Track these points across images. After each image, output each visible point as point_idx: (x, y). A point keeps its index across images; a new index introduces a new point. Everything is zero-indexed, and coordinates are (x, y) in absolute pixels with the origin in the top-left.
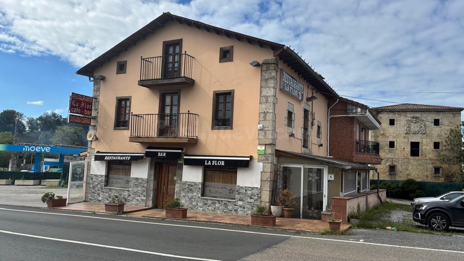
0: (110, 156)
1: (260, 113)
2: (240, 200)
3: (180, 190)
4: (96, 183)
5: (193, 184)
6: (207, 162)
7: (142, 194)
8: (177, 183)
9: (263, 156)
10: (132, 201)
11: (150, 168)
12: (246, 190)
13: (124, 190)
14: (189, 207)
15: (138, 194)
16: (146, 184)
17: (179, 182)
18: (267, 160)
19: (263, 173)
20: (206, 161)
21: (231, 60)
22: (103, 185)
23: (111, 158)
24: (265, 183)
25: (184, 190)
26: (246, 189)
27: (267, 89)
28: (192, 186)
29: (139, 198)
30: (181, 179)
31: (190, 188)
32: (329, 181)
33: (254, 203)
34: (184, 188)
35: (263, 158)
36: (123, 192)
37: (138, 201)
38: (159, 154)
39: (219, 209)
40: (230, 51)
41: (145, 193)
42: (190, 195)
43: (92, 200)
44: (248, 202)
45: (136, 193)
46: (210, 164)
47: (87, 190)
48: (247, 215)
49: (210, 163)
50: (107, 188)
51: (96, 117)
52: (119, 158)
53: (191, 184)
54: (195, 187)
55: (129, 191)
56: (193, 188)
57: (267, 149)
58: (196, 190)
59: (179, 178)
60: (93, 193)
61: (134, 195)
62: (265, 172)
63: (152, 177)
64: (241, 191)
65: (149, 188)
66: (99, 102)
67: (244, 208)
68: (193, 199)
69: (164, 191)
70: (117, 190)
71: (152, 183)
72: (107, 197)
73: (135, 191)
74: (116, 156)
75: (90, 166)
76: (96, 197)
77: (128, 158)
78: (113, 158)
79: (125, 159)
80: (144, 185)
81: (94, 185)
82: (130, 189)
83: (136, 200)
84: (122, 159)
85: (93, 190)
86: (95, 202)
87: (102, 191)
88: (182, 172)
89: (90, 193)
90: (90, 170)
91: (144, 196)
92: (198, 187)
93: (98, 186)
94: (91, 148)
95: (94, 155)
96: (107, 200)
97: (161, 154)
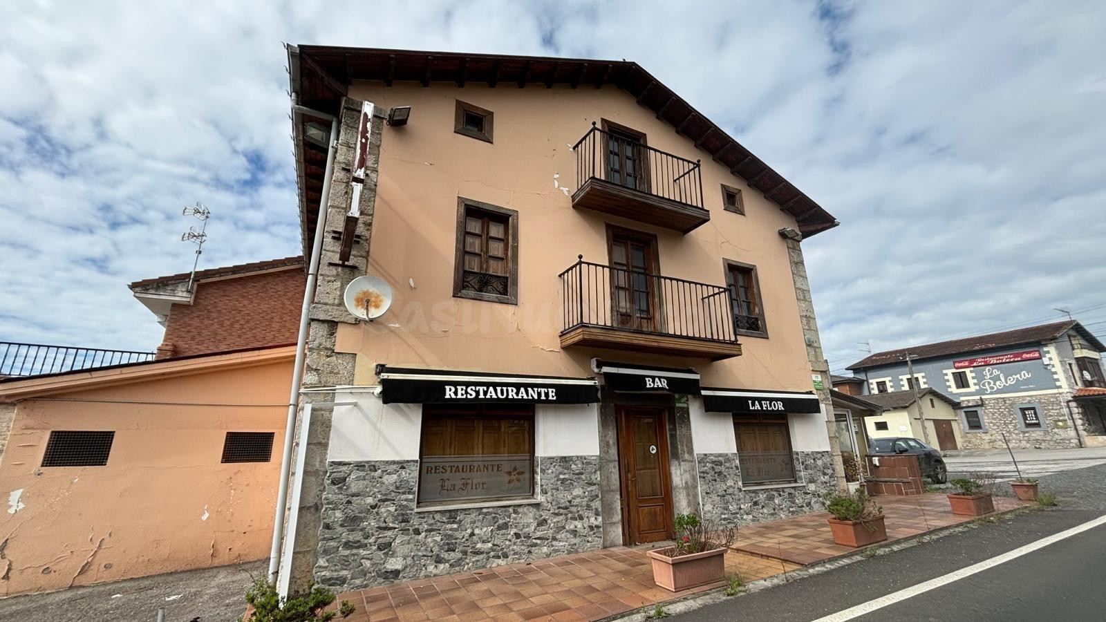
0: (467, 384)
1: (801, 316)
2: (810, 482)
3: (694, 478)
4: (370, 500)
5: (720, 458)
6: (753, 405)
7: (588, 507)
8: (683, 461)
9: (821, 392)
10: (554, 539)
11: (604, 423)
12: (814, 460)
13: (520, 506)
14: (724, 519)
15: (574, 509)
16: (599, 472)
17: (687, 456)
18: (828, 399)
19: (827, 424)
20: (750, 402)
22: (411, 500)
23: (478, 393)
24: (834, 442)
25: (704, 478)
26: (814, 456)
27: (801, 279)
28: (720, 464)
29: (579, 524)
30: (691, 451)
31: (718, 469)
32: (855, 432)
33: (829, 482)
34: (703, 472)
35: (823, 396)
36: (513, 515)
37: (575, 536)
38: (649, 383)
39: (782, 509)
41: (597, 504)
42: (721, 487)
43: (343, 581)
44: (822, 483)
45: (566, 508)
46: (760, 408)
47: (302, 540)
49: (757, 407)
50: (437, 512)
52: (512, 394)
53: (716, 459)
54: (727, 465)
55: (537, 505)
56: (722, 468)
57: (823, 379)
58: (731, 471)
59: (685, 447)
60: (347, 545)
61: (561, 517)
62: (831, 423)
63: (613, 452)
64: (809, 462)
65: (609, 485)
67: (819, 496)
68: (728, 497)
69: (630, 490)
70: (484, 510)
71: (614, 467)
72: (436, 549)
73: (563, 503)
74: (495, 385)
75: (329, 427)
76: (367, 563)
77: (547, 394)
78: (485, 393)
79: (536, 397)
80: (593, 477)
81: (353, 510)
82: (539, 498)
83: (569, 535)
84: (525, 397)
85: (345, 535)
86: (366, 586)
87: (404, 531)
88: (690, 430)
89: (326, 552)
90: (326, 446)
91: (597, 514)
92: (733, 465)
93: (383, 510)
94: (332, 352)
95: (351, 382)
96: (439, 560)
97: (654, 382)
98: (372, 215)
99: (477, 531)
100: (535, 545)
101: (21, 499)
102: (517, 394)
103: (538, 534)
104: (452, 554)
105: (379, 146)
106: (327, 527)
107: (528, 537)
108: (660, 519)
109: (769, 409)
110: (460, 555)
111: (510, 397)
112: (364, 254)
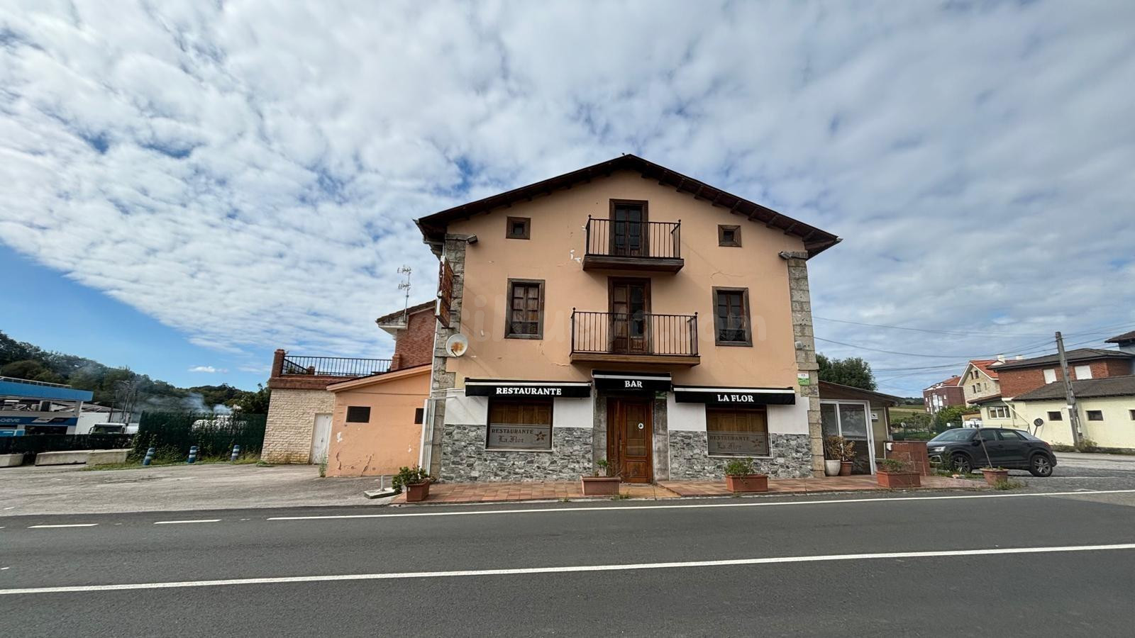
0: (508, 387)
1: (794, 326)
2: (780, 456)
3: (666, 446)
4: (463, 443)
5: (690, 434)
6: (722, 397)
7: (584, 457)
8: (659, 434)
9: (807, 387)
10: (560, 472)
11: (598, 409)
12: (787, 440)
13: (540, 452)
14: (688, 474)
15: (574, 457)
16: (592, 438)
17: (661, 431)
18: (814, 393)
19: (810, 413)
20: (719, 396)
21: (739, 246)
22: (483, 445)
23: (514, 391)
24: (815, 427)
25: (674, 446)
26: (788, 438)
27: (801, 292)
28: (690, 438)
29: (577, 466)
30: (665, 428)
31: (687, 441)
32: (873, 420)
33: (802, 458)
34: (674, 443)
35: (808, 391)
36: (536, 457)
37: (574, 472)
38: (627, 384)
40: (736, 232)
41: (590, 456)
42: (688, 453)
43: (452, 478)
44: (793, 458)
45: (569, 456)
46: (728, 400)
47: (434, 459)
48: (794, 477)
49: (726, 398)
50: (495, 452)
51: (455, 311)
52: (534, 391)
53: (686, 434)
54: (696, 439)
55: (551, 453)
56: (691, 441)
57: (811, 376)
58: (699, 443)
59: (660, 425)
60: (454, 463)
61: (566, 461)
62: (813, 411)
63: (604, 426)
64: (780, 441)
65: (599, 446)
66: (463, 284)
67: (788, 467)
68: (693, 460)
69: (621, 450)
70: (520, 453)
71: (604, 435)
72: (495, 469)
73: (567, 453)
74: (524, 387)
75: (444, 407)
76: (462, 472)
77: (555, 392)
78: (518, 391)
79: (548, 393)
80: (588, 440)
81: (456, 447)
82: (553, 449)
83: (570, 471)
84: (542, 393)
85: (452, 459)
86: (462, 482)
87: (479, 459)
88: (666, 414)
89: (444, 465)
90: (443, 417)
91: (589, 461)
92: (701, 440)
93: (469, 448)
94: (445, 372)
95: (454, 387)
96: (496, 475)
97: (631, 383)
98: (462, 298)
99: (516, 463)
100: (549, 474)
101: (341, 436)
102: (537, 392)
103: (551, 468)
104: (503, 473)
105: (464, 258)
106: (445, 454)
107: (545, 469)
108: (642, 470)
109: (738, 400)
110: (507, 474)
111: (532, 393)
112: (458, 320)
